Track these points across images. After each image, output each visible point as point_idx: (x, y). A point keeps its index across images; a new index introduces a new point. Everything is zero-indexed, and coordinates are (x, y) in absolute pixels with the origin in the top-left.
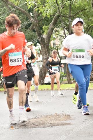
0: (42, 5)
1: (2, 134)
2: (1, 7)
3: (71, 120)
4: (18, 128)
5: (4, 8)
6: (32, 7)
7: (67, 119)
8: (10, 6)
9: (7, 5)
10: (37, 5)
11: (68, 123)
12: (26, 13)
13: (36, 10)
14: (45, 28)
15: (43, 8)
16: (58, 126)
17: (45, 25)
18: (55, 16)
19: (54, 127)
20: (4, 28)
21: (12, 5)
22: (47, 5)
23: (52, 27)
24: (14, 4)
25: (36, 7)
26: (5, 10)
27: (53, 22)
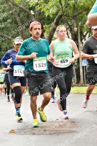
0: (45, 4)
1: (7, 140)
2: (1, 4)
3: (77, 127)
4: (23, 135)
5: (4, 5)
6: (34, 5)
7: (72, 126)
8: (10, 3)
9: (7, 3)
10: (39, 3)
11: (74, 131)
12: (27, 12)
13: (38, 8)
14: (46, 27)
15: (46, 7)
16: (64, 134)
17: (46, 24)
18: (58, 15)
19: (60, 134)
20: (4, 26)
21: (13, 3)
22: (50, 4)
23: (54, 27)
24: (15, 2)
25: (38, 6)
26: (5, 7)
27: (55, 21)
